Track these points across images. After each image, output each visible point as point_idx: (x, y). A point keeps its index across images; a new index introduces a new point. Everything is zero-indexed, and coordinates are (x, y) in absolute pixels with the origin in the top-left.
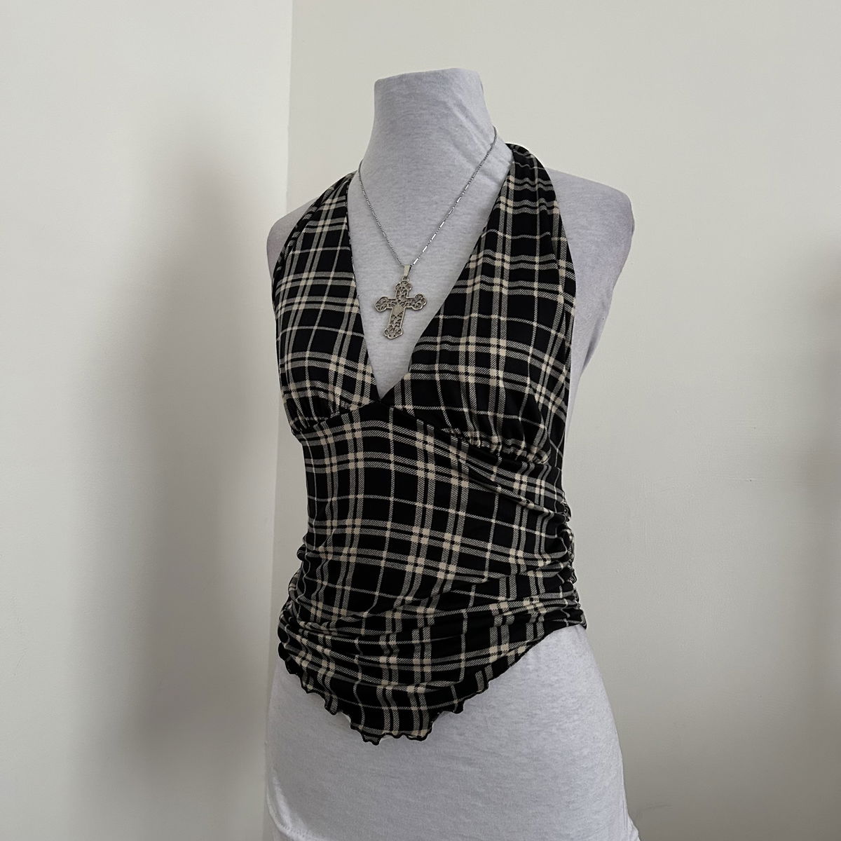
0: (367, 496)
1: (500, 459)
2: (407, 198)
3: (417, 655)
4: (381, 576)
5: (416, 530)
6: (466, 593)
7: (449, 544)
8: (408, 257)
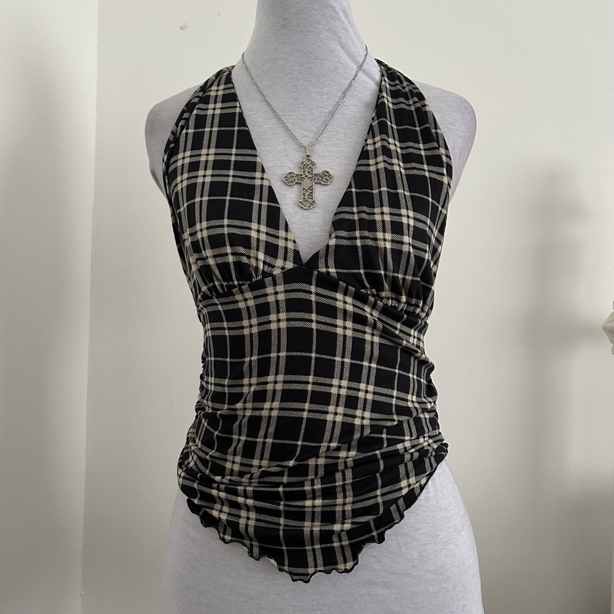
0: (290, 354)
1: (405, 316)
2: (300, 87)
3: (340, 495)
4: (303, 426)
5: (335, 382)
6: (379, 436)
7: (364, 393)
8: (306, 139)
